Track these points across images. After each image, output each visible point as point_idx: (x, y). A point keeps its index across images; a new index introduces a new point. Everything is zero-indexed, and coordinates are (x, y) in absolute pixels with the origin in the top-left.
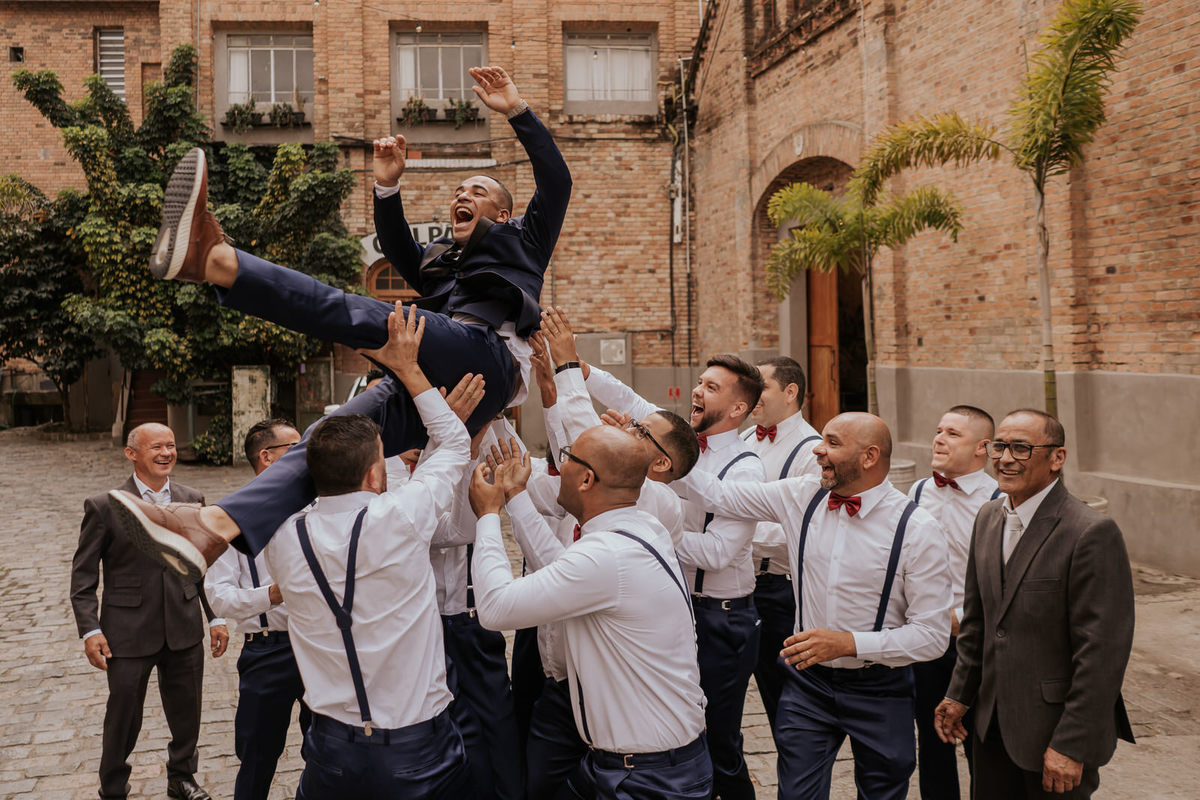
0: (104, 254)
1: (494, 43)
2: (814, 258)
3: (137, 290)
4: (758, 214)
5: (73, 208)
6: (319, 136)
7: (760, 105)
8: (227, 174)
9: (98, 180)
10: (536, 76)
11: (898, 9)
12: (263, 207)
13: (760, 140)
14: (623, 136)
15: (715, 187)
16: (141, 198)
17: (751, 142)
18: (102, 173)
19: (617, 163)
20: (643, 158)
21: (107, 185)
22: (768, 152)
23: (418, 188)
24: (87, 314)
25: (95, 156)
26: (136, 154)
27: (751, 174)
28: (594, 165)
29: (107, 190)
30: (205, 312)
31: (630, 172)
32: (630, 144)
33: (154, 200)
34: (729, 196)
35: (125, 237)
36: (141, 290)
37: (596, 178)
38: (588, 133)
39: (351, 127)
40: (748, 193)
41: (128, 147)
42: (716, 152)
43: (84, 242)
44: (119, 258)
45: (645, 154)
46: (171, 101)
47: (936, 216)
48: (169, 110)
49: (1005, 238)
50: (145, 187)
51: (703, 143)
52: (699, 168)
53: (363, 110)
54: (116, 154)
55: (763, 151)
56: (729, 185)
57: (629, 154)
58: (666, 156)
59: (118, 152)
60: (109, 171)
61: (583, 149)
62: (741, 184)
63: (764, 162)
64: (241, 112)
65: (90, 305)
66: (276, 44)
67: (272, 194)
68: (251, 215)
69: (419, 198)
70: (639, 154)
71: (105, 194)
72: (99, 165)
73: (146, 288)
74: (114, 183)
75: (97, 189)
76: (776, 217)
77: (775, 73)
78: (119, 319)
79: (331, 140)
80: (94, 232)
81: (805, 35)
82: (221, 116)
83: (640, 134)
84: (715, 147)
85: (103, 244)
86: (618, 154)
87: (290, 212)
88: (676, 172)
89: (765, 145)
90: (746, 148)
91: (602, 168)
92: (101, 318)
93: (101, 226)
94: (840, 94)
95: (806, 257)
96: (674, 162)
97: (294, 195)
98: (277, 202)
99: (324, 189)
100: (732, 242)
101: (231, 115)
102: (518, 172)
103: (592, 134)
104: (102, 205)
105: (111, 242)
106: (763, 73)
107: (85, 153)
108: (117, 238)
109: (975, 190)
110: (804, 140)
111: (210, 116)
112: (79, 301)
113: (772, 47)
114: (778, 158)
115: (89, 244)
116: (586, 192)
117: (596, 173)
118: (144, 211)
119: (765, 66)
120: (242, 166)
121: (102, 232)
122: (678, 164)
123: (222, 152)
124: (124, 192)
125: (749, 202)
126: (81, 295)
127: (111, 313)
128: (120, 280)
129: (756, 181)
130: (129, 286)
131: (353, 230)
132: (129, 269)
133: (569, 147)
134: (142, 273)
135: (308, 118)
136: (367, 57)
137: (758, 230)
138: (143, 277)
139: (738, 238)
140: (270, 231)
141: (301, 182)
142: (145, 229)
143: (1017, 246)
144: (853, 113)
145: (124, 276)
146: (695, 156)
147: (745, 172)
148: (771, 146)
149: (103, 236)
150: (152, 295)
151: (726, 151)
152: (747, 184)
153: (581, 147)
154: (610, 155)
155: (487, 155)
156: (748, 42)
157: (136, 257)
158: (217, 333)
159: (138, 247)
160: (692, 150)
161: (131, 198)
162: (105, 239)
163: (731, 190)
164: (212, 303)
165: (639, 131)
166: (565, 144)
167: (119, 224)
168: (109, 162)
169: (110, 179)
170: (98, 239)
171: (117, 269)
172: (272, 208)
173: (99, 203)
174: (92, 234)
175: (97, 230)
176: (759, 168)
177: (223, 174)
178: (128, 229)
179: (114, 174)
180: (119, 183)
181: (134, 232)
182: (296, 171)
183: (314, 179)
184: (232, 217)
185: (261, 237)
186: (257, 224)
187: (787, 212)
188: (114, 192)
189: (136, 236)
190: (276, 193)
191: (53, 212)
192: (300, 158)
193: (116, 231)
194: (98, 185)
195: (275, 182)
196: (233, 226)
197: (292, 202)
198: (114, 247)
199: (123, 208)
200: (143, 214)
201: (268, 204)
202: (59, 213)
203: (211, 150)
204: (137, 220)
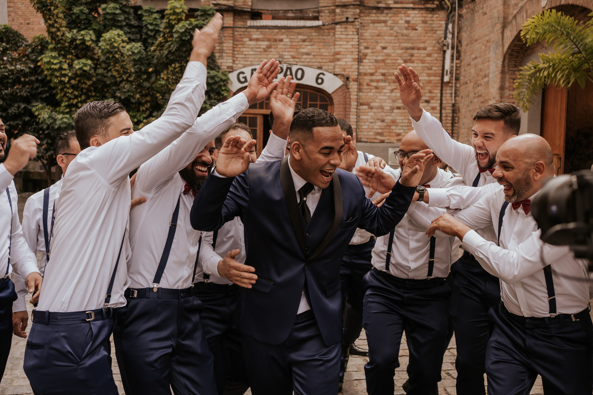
0: (57, 77)
3: (78, 102)
4: (507, 56)
5: (41, 46)
6: (204, 3)
8: (142, 27)
9: (53, 26)
12: (158, 46)
13: (513, 2)
14: (411, 6)
15: (476, 40)
16: (80, 40)
17: (505, 3)
18: (56, 22)
19: (406, 25)
20: (424, 22)
21: (59, 30)
22: (519, 9)
23: (269, 40)
24: (46, 116)
25: (50, 10)
26: (81, 11)
27: (504, 27)
28: (390, 26)
29: (58, 33)
31: (415, 31)
32: (417, 12)
33: (88, 41)
34: (486, 46)
35: (71, 66)
37: (391, 35)
38: (386, 4)
40: (500, 43)
41: (76, 6)
42: (478, 16)
43: (45, 68)
44: (66, 80)
45: (427, 19)
50: (83, 32)
51: (469, 10)
52: (465, 29)
54: (68, 13)
55: (514, 9)
56: (487, 38)
57: (415, 19)
58: (442, 20)
59: (70, 9)
60: (61, 20)
61: (383, 15)
62: (495, 36)
63: (515, 17)
65: (49, 111)
67: (164, 36)
68: (150, 51)
69: (269, 47)
70: (423, 19)
71: (58, 36)
72: (53, 16)
74: (64, 29)
75: (52, 32)
78: (65, 120)
79: (212, 6)
80: (50, 61)
83: (424, 4)
84: (477, 11)
85: (55, 70)
86: (407, 19)
87: (174, 48)
88: (448, 31)
90: (501, 8)
91: (396, 28)
92: (55, 120)
93: (54, 58)
95: (549, 75)
96: (447, 25)
98: (167, 42)
100: (486, 79)
102: (337, 30)
103: (390, 4)
104: (57, 44)
105: (61, 69)
107: (44, 7)
108: (65, 66)
112: (42, 109)
115: (48, 70)
116: (383, 45)
117: (391, 32)
118: (83, 49)
120: (151, 22)
121: (55, 61)
122: (450, 26)
123: (139, 12)
124: (69, 35)
125: (501, 48)
126: (45, 104)
127: (60, 116)
128: (68, 95)
129: (507, 32)
130: (73, 99)
131: (224, 67)
132: (73, 87)
133: (373, 13)
134: (82, 90)
137: (506, 69)
139: (491, 76)
140: (161, 61)
141: (180, 27)
142: (83, 61)
145: (70, 91)
146: (462, 20)
147: (499, 26)
148: (520, 5)
149: (55, 64)
151: (485, 14)
152: (500, 35)
153: (382, 13)
154: (401, 19)
155: (316, 18)
157: (77, 79)
159: (78, 72)
160: (460, 16)
161: (73, 40)
162: (57, 67)
163: (488, 42)
165: (423, 2)
166: (371, 11)
167: (68, 57)
168: (61, 15)
169: (61, 26)
170: (52, 66)
171: (66, 87)
172: (163, 46)
173: (54, 42)
174: (49, 63)
175: (52, 60)
176: (511, 22)
177: (140, 28)
178: (73, 61)
179: (64, 23)
180: (68, 30)
181: (76, 62)
182: (179, 20)
183: (189, 25)
184: (136, 51)
185: (156, 66)
186: (153, 57)
187: (537, 33)
188: (63, 35)
189: (78, 65)
190: (166, 36)
191: (30, 50)
192: (183, 11)
193: (65, 62)
194: (53, 30)
195: (166, 28)
196: (137, 57)
197: (175, 41)
198: (63, 72)
199: (70, 47)
200: (83, 51)
201: (161, 43)
202: (33, 52)
203: (132, 11)
204: (80, 55)
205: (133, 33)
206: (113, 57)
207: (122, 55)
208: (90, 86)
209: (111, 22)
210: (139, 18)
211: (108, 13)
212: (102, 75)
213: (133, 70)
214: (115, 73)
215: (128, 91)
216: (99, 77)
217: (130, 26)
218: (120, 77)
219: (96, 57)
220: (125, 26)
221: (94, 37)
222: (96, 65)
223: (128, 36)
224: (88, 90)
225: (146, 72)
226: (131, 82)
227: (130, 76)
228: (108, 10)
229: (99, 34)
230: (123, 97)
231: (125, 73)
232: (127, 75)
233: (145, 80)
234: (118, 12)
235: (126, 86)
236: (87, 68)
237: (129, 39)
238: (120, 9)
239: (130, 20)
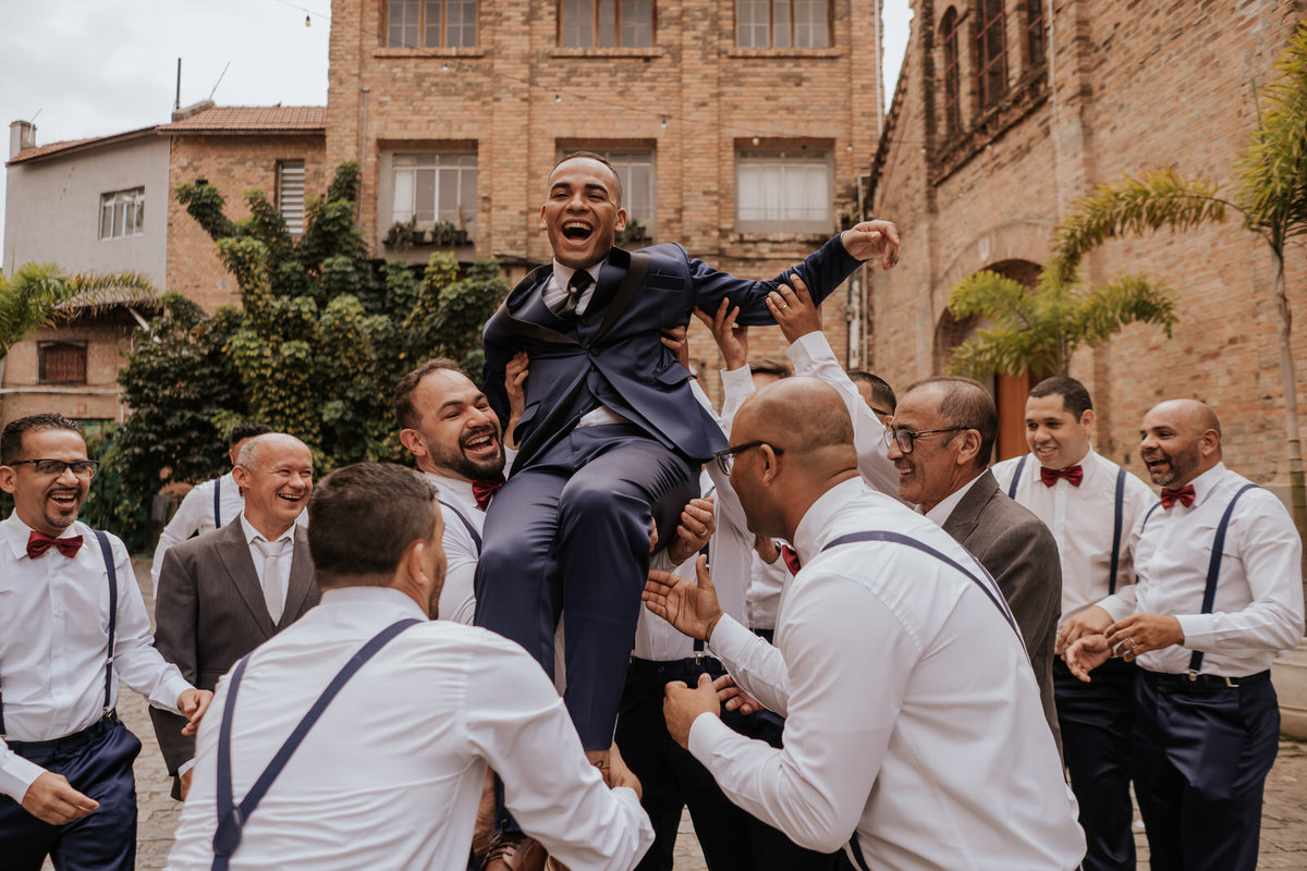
0: (253, 368)
1: (663, 160)
2: (1001, 360)
3: (285, 407)
4: (941, 330)
5: (230, 323)
6: (479, 254)
7: (943, 214)
8: (385, 291)
9: (251, 292)
10: (706, 193)
11: (1096, 87)
12: (413, 320)
13: (943, 251)
14: (796, 255)
15: (895, 306)
16: (293, 311)
17: (932, 254)
18: (256, 286)
21: (260, 298)
22: (951, 262)
25: (249, 268)
26: (294, 269)
27: (933, 287)
29: (260, 303)
30: (352, 428)
33: (306, 313)
34: (909, 315)
35: (276, 352)
36: (290, 407)
38: (759, 253)
39: (513, 245)
40: (929, 310)
41: (286, 261)
43: (235, 356)
44: (268, 373)
46: (330, 215)
47: (1145, 307)
48: (327, 225)
49: (1230, 331)
50: (298, 300)
52: (877, 289)
53: (526, 228)
54: (274, 269)
55: (945, 262)
56: (910, 303)
59: (276, 267)
60: (263, 284)
61: (754, 269)
62: (922, 300)
63: (947, 274)
64: (402, 229)
66: (441, 163)
67: (423, 305)
68: (401, 327)
71: (258, 307)
72: (253, 278)
73: (295, 405)
74: (268, 296)
75: (250, 302)
76: (956, 308)
77: (957, 179)
79: (493, 258)
80: (244, 345)
81: (990, 131)
82: (383, 234)
85: (252, 358)
87: (438, 322)
88: (853, 293)
89: (948, 256)
90: (927, 260)
93: (251, 340)
94: (1032, 190)
95: (992, 359)
97: (443, 304)
98: (427, 313)
99: (474, 298)
100: (912, 364)
101: (393, 233)
103: (763, 254)
104: (255, 319)
105: (261, 356)
106: (945, 179)
107: (240, 264)
108: (268, 352)
109: (1191, 279)
110: (991, 244)
111: (372, 234)
112: (226, 418)
113: (955, 150)
114: (962, 267)
115: (240, 358)
118: (295, 326)
119: (947, 170)
120: (399, 283)
121: (253, 345)
122: (856, 285)
123: (382, 269)
124: (277, 305)
125: (930, 318)
126: (231, 412)
128: (269, 396)
129: (938, 296)
130: (278, 402)
132: (279, 384)
133: (738, 267)
134: (291, 389)
135: (470, 237)
136: (532, 175)
137: (940, 349)
138: (293, 393)
139: (919, 358)
140: (419, 343)
141: (450, 291)
142: (296, 343)
143: (1244, 339)
144: (1045, 209)
145: (273, 391)
146: (874, 276)
147: (926, 287)
148: (954, 256)
149: (253, 350)
150: (301, 412)
151: (906, 267)
152: (928, 299)
153: (753, 266)
156: (929, 146)
157: (286, 371)
158: (364, 451)
159: (288, 361)
160: (870, 270)
161: (284, 311)
162: (255, 353)
163: (912, 308)
164: (359, 420)
166: (736, 264)
167: (272, 338)
168: (264, 276)
169: (264, 292)
170: (248, 353)
171: (267, 384)
172: (422, 320)
173: (251, 316)
174: (243, 347)
175: (248, 344)
176: (941, 281)
177: (382, 292)
178: (279, 343)
179: (268, 287)
180: (273, 296)
181: (285, 345)
182: (447, 281)
183: (464, 288)
184: (380, 328)
185: (410, 350)
186: (406, 337)
187: (969, 304)
188: (267, 305)
189: (287, 350)
190: (426, 305)
191: (210, 329)
192: (452, 268)
193: (268, 345)
194: (252, 298)
195: (426, 293)
196: (381, 337)
197: (441, 312)
198: (264, 361)
199: (276, 322)
200: (295, 327)
201: (418, 315)
202: (215, 329)
203: (370, 267)
204: (290, 335)
205: (371, 300)
206: (345, 337)
207: (358, 333)
208: (304, 382)
209: (340, 285)
210: (381, 277)
211: (335, 272)
212: (324, 365)
213: (374, 357)
214: (346, 362)
215: (366, 389)
216: (319, 368)
217: (367, 290)
218: (353, 367)
219: (316, 337)
220: (360, 290)
221: (314, 308)
222: (314, 349)
223: (365, 304)
224: (302, 388)
225: (395, 360)
226: (371, 375)
227: (369, 366)
228: (335, 267)
229: (322, 304)
230: (357, 398)
231: (361, 361)
232: (365, 364)
233: (390, 372)
234: (350, 269)
235: (363, 381)
236: (301, 355)
237: (366, 309)
238: (354, 265)
239: (367, 280)
